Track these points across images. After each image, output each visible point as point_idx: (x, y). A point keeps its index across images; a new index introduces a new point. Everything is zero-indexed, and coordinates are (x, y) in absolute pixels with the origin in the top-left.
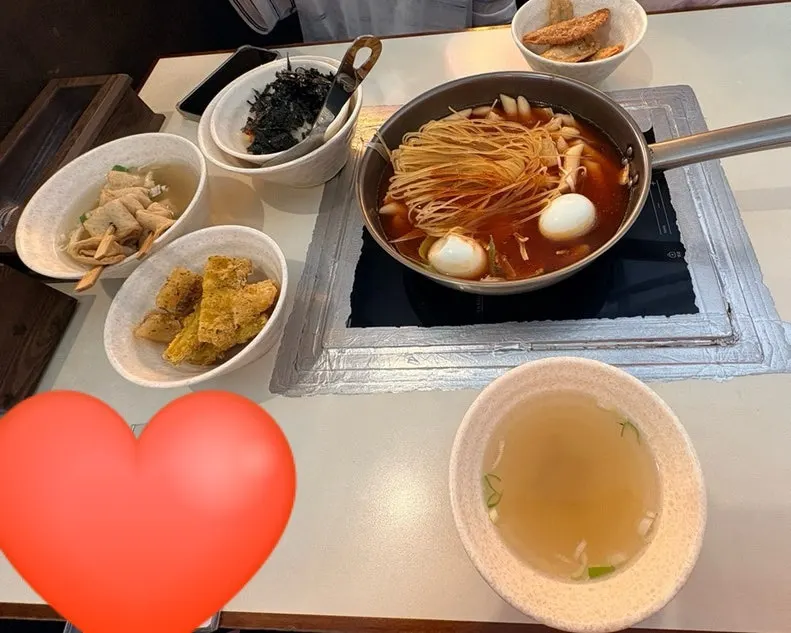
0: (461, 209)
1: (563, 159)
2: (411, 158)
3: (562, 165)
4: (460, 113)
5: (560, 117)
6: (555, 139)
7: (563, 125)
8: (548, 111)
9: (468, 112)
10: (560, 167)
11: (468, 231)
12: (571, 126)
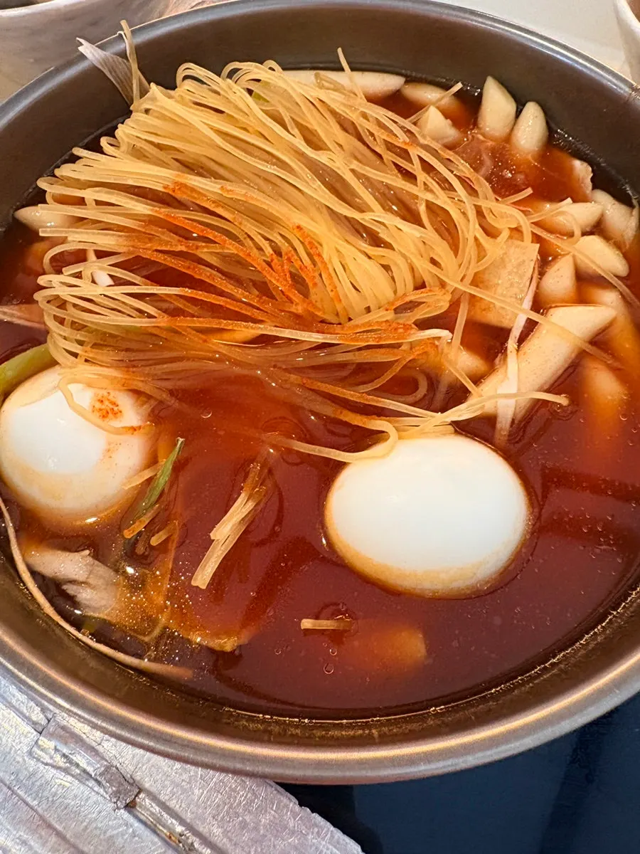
0: (163, 321)
1: (531, 326)
2: (169, 127)
3: (522, 340)
4: (357, 75)
5: (603, 205)
6: (546, 259)
7: (598, 228)
8: (582, 170)
9: (387, 83)
10: (511, 344)
11: (146, 388)
12: (618, 246)
